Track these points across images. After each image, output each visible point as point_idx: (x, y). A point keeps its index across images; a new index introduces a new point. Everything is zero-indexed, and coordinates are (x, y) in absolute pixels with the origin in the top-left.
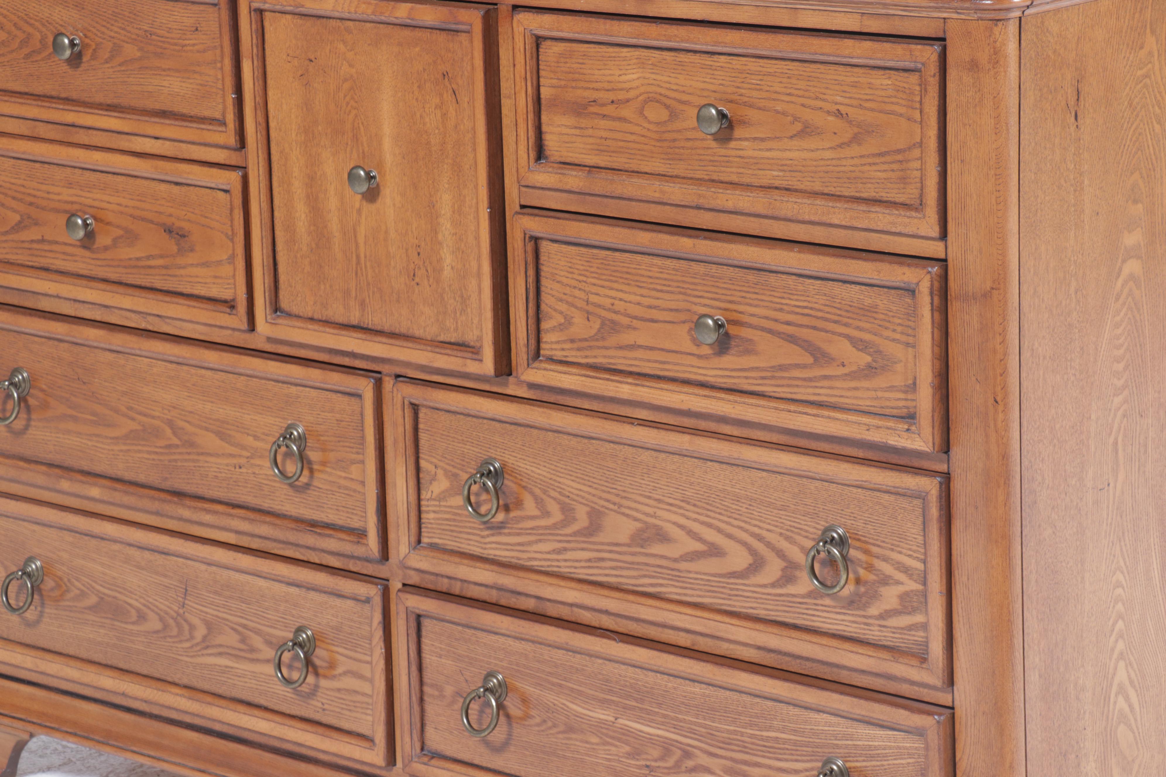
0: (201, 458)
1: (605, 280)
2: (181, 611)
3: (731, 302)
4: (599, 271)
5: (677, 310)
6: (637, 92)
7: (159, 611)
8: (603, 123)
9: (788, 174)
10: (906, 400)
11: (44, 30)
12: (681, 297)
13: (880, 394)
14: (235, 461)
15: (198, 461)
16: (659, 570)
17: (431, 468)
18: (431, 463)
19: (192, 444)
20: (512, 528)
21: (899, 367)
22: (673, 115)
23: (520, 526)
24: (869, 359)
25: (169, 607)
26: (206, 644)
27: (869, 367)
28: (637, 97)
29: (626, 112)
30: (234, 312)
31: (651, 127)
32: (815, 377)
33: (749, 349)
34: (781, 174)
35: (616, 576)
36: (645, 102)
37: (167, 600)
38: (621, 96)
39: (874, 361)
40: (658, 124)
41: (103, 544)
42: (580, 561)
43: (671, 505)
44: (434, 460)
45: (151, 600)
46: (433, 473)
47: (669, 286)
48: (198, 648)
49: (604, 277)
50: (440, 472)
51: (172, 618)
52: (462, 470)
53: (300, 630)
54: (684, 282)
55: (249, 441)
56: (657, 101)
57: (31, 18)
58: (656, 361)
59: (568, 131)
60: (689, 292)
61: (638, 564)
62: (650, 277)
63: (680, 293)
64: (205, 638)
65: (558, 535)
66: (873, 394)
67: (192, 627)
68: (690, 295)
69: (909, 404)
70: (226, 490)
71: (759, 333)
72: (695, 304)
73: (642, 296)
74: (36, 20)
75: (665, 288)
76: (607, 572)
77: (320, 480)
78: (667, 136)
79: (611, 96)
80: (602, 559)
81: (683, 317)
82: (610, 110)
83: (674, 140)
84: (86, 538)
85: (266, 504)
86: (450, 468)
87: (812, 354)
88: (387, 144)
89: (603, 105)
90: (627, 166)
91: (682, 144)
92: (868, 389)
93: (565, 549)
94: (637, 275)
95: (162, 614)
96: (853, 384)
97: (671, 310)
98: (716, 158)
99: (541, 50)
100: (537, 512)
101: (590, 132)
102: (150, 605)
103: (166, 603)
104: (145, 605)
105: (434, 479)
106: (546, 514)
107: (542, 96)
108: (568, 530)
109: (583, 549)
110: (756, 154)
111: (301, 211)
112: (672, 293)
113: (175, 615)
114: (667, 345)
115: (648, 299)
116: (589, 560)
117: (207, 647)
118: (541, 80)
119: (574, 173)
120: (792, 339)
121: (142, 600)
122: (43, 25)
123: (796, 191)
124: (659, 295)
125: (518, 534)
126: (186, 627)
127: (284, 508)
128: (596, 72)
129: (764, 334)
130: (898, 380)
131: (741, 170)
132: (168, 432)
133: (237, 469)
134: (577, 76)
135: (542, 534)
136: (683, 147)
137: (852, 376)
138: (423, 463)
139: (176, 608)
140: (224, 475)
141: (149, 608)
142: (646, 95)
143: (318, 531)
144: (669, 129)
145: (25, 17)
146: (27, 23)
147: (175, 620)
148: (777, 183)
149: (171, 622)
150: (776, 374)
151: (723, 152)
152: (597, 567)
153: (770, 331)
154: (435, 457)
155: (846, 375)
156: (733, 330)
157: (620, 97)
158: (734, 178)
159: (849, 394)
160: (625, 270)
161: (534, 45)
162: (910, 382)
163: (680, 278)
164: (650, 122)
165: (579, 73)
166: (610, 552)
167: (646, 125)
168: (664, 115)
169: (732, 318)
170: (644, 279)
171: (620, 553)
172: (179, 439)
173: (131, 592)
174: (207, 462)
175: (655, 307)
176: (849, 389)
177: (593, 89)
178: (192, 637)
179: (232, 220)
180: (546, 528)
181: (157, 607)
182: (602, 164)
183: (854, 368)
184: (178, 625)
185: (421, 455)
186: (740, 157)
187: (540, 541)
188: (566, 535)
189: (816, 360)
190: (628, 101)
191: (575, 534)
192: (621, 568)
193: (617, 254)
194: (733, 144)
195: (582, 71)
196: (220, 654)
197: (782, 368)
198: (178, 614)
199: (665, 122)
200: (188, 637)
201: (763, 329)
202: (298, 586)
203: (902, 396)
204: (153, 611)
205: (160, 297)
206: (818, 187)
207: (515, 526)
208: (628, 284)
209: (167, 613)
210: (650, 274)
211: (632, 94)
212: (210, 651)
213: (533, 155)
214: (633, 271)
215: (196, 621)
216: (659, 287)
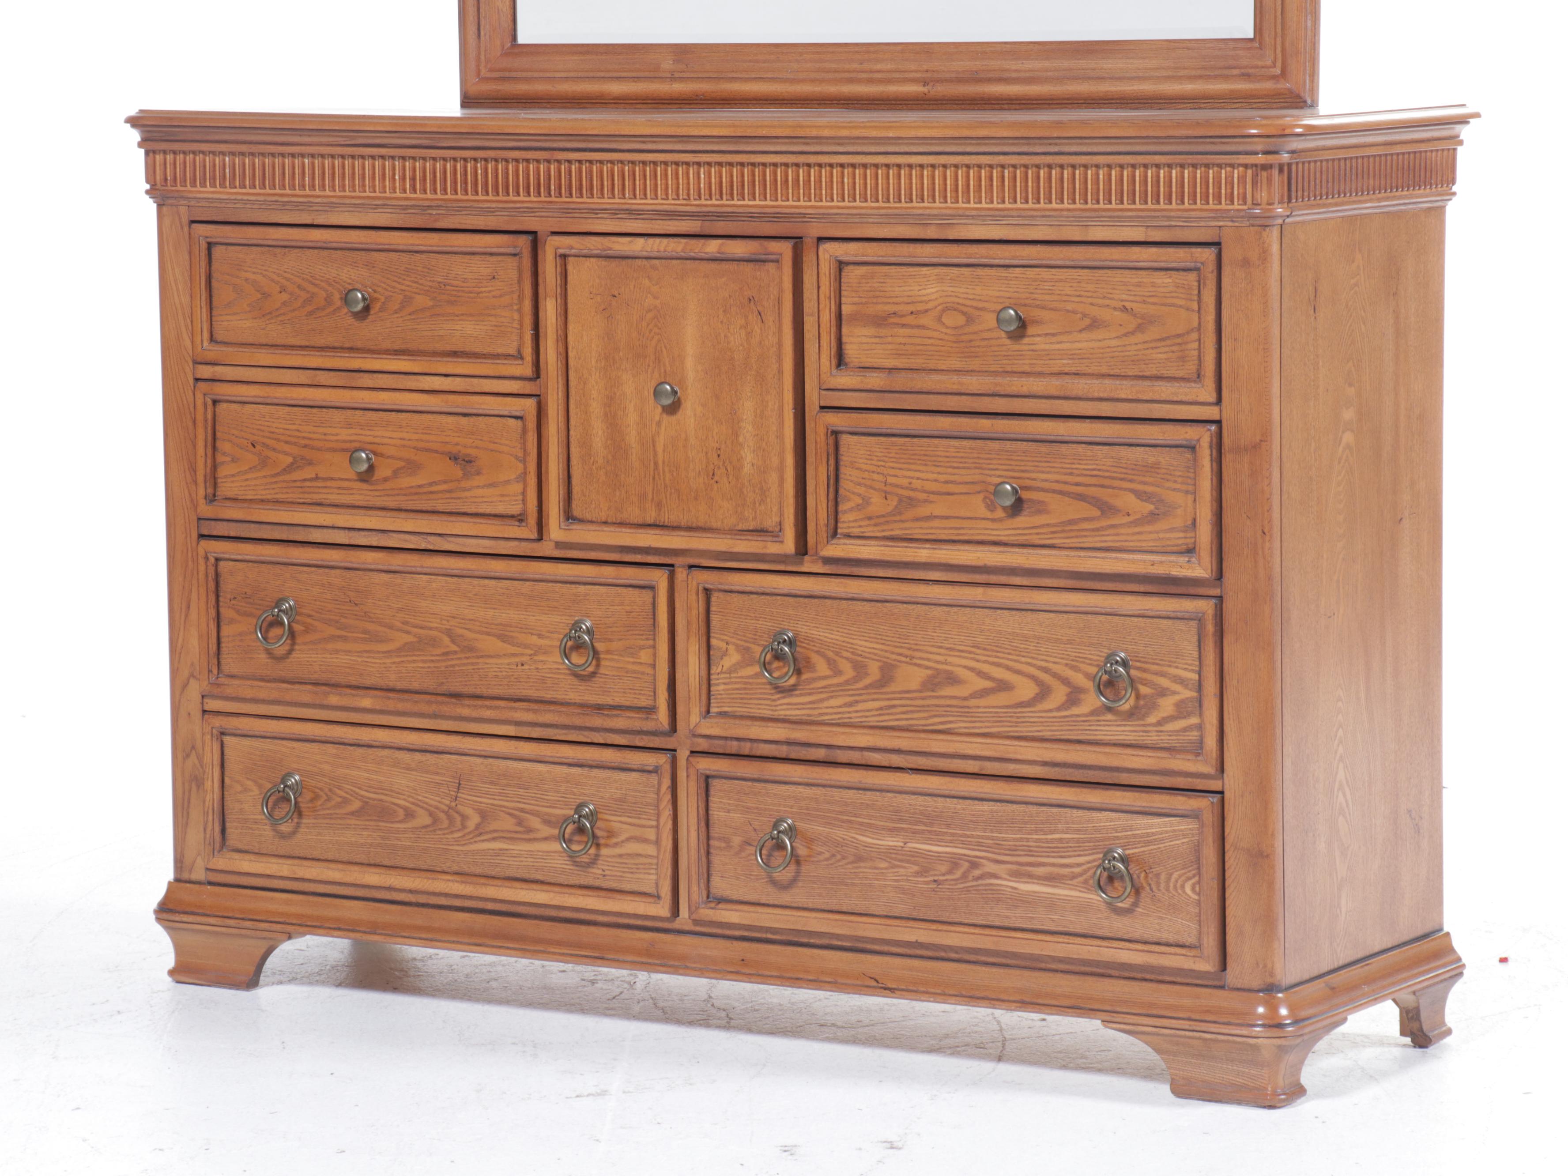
0: (481, 660)
1: (904, 463)
2: (453, 804)
3: (1023, 471)
4: (898, 456)
5: (973, 483)
6: (936, 303)
7: (429, 808)
8: (902, 331)
9: (1076, 361)
10: (1186, 538)
11: (330, 289)
12: (977, 471)
13: (1161, 535)
14: (517, 660)
15: (477, 663)
16: (948, 709)
17: (723, 645)
18: (723, 640)
19: (471, 649)
20: (803, 689)
21: (1179, 511)
22: (970, 320)
23: (811, 686)
24: (1152, 507)
25: (439, 802)
26: (479, 831)
27: (1152, 514)
28: (936, 307)
29: (925, 320)
30: (524, 524)
31: (949, 331)
32: (1102, 527)
33: (1041, 508)
34: (1070, 362)
35: (907, 719)
36: (944, 311)
37: (438, 795)
38: (920, 307)
39: (1156, 508)
40: (955, 328)
41: (370, 751)
42: (872, 710)
43: (962, 651)
44: (726, 638)
45: (420, 798)
46: (724, 649)
47: (965, 463)
48: (471, 836)
49: (903, 461)
50: (731, 648)
51: (443, 812)
52: (754, 643)
53: (581, 806)
54: (978, 458)
55: (534, 640)
56: (955, 310)
57: (316, 279)
58: (951, 528)
59: (868, 340)
60: (985, 466)
61: (928, 706)
62: (947, 457)
63: (976, 468)
64: (478, 826)
65: (849, 690)
66: (1155, 536)
67: (464, 818)
68: (985, 469)
69: (1188, 541)
70: (506, 687)
71: (1050, 495)
72: (990, 476)
73: (939, 473)
74: (322, 281)
75: (961, 465)
76: (898, 717)
77: (608, 665)
78: (964, 338)
79: (911, 308)
80: (894, 706)
81: (978, 488)
82: (910, 320)
83: (971, 341)
84: (352, 748)
85: (549, 695)
86: (742, 643)
87: (1099, 508)
88: (690, 363)
89: (902, 316)
90: (924, 366)
91: (978, 343)
92: (1151, 532)
93: (857, 702)
94: (935, 456)
95: (432, 809)
96: (1137, 530)
97: (966, 483)
98: (1010, 353)
99: (843, 274)
100: (828, 672)
101: (890, 339)
102: (419, 803)
103: (437, 798)
104: (413, 804)
105: (725, 653)
106: (838, 672)
107: (844, 312)
108: (860, 685)
109: (874, 700)
110: (1047, 347)
111: (598, 429)
112: (968, 468)
113: (446, 809)
114: (962, 514)
115: (944, 476)
116: (881, 709)
117: (481, 834)
118: (843, 299)
119: (875, 375)
120: (1081, 497)
121: (411, 799)
122: (330, 285)
123: (1085, 374)
124: (956, 471)
125: (810, 694)
126: (458, 819)
127: (567, 697)
128: (897, 289)
129: (1055, 495)
130: (1178, 522)
131: (1034, 361)
132: (446, 640)
133: (520, 667)
134: (877, 293)
135: (833, 691)
136: (979, 346)
137: (1136, 523)
138: (714, 642)
139: (448, 802)
140: (504, 673)
141: (418, 805)
142: (945, 305)
143: (606, 712)
144: (966, 331)
145: (311, 279)
146: (313, 284)
147: (446, 813)
148: (1067, 370)
149: (442, 816)
150: (1066, 528)
151: (1017, 347)
152: (888, 714)
153: (1061, 493)
154: (726, 635)
155: (1131, 522)
156: (1025, 495)
157: (919, 309)
158: (1027, 368)
159: (1135, 538)
160: (922, 453)
161: (838, 270)
162: (1189, 522)
163: (976, 455)
164: (947, 327)
165: (880, 291)
166: (901, 699)
167: (944, 330)
168: (961, 320)
169: (1024, 485)
170: (941, 459)
171: (912, 699)
172: (458, 646)
173: (398, 793)
174: (487, 664)
175: (951, 482)
176: (1134, 534)
177: (894, 303)
178: (464, 827)
179: (524, 443)
180: (838, 685)
181: (426, 803)
182: (901, 366)
183: (1138, 516)
184: (449, 817)
185: (712, 635)
186: (1032, 350)
187: (832, 697)
188: (858, 689)
189: (1103, 512)
190: (926, 311)
191: (866, 687)
192: (912, 712)
193: (916, 440)
194: (1026, 340)
195: (882, 289)
196: (494, 839)
197: (1071, 522)
198: (450, 808)
199: (962, 326)
200: (460, 827)
201: (1054, 491)
202: (581, 766)
203: (1182, 535)
204: (422, 808)
205: (445, 518)
206: (1104, 370)
207: (807, 687)
208: (926, 465)
209: (437, 808)
210: (947, 454)
211: (931, 305)
212: (482, 838)
213: (834, 362)
214: (932, 453)
215: (469, 811)
216: (955, 465)
